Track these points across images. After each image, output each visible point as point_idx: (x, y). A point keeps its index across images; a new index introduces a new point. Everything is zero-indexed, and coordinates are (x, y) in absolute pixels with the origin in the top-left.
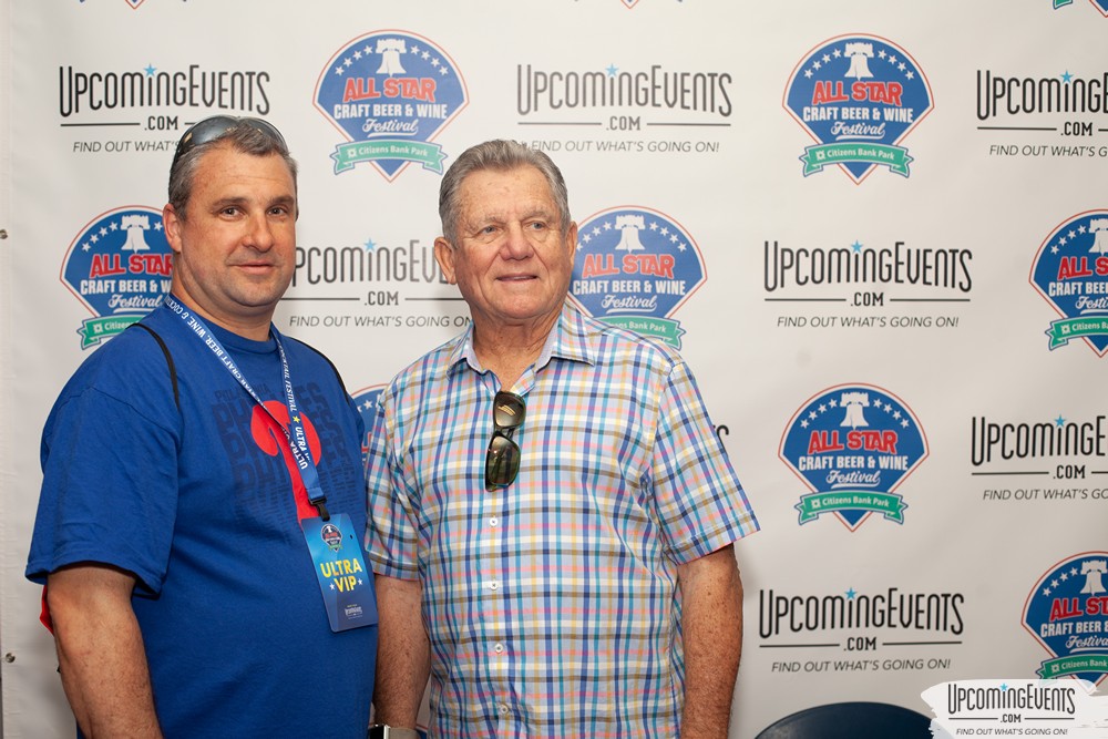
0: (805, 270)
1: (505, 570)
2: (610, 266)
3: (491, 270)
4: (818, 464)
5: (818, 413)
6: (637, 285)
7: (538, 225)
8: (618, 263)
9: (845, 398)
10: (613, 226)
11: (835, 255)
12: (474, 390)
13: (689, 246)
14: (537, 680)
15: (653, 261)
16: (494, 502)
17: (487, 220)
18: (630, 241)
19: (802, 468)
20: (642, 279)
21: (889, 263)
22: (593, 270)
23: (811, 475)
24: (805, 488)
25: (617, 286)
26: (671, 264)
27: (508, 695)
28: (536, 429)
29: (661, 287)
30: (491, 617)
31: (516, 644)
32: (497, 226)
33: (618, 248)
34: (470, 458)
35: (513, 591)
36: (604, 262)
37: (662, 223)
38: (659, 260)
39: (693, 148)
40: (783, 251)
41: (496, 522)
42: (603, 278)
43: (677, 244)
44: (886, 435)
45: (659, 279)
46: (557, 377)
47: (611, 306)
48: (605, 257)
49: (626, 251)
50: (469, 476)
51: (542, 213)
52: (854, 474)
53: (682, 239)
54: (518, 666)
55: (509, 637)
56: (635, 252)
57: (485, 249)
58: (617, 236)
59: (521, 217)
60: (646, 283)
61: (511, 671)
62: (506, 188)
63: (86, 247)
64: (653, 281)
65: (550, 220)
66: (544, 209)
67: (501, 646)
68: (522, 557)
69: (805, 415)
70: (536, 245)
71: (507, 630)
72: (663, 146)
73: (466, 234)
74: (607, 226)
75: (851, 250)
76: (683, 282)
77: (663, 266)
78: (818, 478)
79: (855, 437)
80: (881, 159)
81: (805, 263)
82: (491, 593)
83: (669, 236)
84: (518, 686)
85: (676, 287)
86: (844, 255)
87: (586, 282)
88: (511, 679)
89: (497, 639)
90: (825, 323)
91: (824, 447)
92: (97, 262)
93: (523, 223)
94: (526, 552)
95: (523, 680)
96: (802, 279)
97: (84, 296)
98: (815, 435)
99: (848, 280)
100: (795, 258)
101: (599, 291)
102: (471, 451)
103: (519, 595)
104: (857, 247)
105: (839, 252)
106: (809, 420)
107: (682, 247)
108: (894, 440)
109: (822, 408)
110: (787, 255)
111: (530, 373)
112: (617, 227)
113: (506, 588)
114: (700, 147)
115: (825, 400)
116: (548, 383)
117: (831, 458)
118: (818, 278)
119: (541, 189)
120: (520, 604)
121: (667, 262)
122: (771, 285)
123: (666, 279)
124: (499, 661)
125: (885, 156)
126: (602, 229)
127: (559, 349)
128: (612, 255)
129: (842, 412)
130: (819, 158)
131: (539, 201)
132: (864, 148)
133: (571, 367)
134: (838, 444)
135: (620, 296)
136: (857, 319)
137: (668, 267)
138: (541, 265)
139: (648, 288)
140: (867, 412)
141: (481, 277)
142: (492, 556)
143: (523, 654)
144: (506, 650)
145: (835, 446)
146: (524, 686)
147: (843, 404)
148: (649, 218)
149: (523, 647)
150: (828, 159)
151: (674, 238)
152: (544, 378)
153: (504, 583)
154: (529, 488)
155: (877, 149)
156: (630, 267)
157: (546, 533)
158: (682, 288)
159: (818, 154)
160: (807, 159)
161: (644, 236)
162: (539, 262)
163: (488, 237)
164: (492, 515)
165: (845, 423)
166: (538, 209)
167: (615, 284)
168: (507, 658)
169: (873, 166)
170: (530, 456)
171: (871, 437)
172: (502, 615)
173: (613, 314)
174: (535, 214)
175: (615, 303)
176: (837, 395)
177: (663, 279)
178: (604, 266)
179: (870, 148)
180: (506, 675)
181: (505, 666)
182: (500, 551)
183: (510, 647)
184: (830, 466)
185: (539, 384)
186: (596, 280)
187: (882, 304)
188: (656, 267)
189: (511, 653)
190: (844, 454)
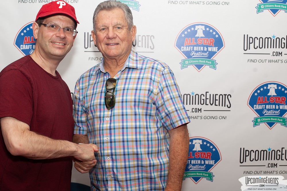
0: (257, 44)
1: (111, 134)
2: (193, 42)
3: (104, 42)
4: (260, 107)
5: (260, 91)
6: (202, 48)
7: (119, 28)
8: (196, 41)
9: (269, 86)
10: (194, 29)
11: (267, 39)
12: (103, 78)
13: (219, 36)
14: (121, 168)
15: (207, 40)
16: (108, 113)
17: (103, 26)
18: (200, 34)
19: (255, 109)
20: (204, 46)
21: (284, 42)
22: (188, 43)
23: (257, 111)
24: (256, 115)
25: (196, 49)
26: (213, 41)
27: (112, 173)
28: (120, 90)
29: (210, 49)
30: (106, 148)
31: (114, 157)
32: (106, 28)
33: (196, 36)
34: (101, 99)
35: (113, 141)
36: (191, 41)
37: (210, 28)
38: (210, 40)
39: (221, 4)
40: (250, 38)
41: (108, 119)
42: (191, 46)
43: (215, 35)
44: (282, 98)
45: (209, 46)
46: (128, 74)
47: (193, 55)
48: (192, 39)
49: (199, 37)
50: (100, 105)
51: (120, 24)
52: (271, 111)
53: (217, 33)
54: (115, 164)
55: (112, 155)
56: (201, 37)
57: (102, 35)
58: (196, 32)
59: (113, 25)
60: (205, 47)
61: (113, 165)
62: (109, 16)
63: (22, 34)
64: (207, 47)
65: (123, 26)
66: (121, 23)
67: (109, 158)
68: (116, 130)
69: (256, 91)
70: (118, 34)
71: (111, 152)
72: (211, 3)
73: (97, 30)
74: (193, 29)
75: (272, 38)
76: (217, 48)
77: (211, 42)
78: (260, 112)
79: (272, 99)
80: (282, 8)
81: (257, 42)
82: (106, 141)
83: (212, 32)
84: (115, 170)
85: (215, 49)
86: (270, 39)
87: (186, 47)
88: (113, 168)
89: (108, 156)
90: (263, 62)
91: (262, 102)
92: (26, 39)
93: (114, 27)
94: (117, 128)
95: (117, 168)
96: (256, 47)
97: (22, 50)
98: (259, 98)
99: (271, 48)
100: (254, 40)
101: (190, 50)
102: (101, 97)
103: (115, 142)
104: (274, 37)
105: (268, 38)
106: (257, 93)
107: (217, 36)
108: (285, 100)
109: (262, 89)
110: (251, 39)
111: (120, 73)
112: (196, 29)
113: (111, 139)
114: (223, 3)
115: (262, 87)
116: (125, 76)
117: (264, 106)
118: (261, 47)
119: (121, 16)
120: (115, 145)
121: (212, 41)
122: (246, 49)
123: (212, 46)
124: (109, 163)
125: (283, 7)
126: (191, 30)
127: (129, 65)
128: (194, 38)
129: (268, 91)
130: (262, 8)
131: (119, 21)
132: (277, 5)
133: (132, 70)
134: (267, 101)
135: (197, 52)
136: (274, 60)
137: (212, 42)
138: (119, 40)
139: (206, 49)
140: (276, 91)
141: (101, 43)
142: (107, 129)
143: (116, 160)
144: (111, 159)
145: (266, 102)
146: (117, 170)
147: (268, 88)
148: (206, 26)
149: (116, 158)
150: (265, 8)
151: (214, 33)
152: (124, 74)
153: (110, 138)
154: (117, 108)
155: (281, 5)
156: (200, 42)
157: (123, 122)
158: (217, 49)
159: (262, 6)
160: (258, 8)
161: (205, 32)
162: (119, 39)
163: (103, 31)
164: (107, 117)
165: (269, 94)
166: (119, 23)
167: (195, 48)
168: (111, 161)
169: (279, 10)
170: (118, 99)
171: (277, 99)
172: (109, 148)
173: (194, 58)
174: (117, 24)
175: (195, 54)
176: (267, 85)
177: (210, 46)
178: (191, 42)
179: (278, 5)
180: (111, 167)
181: (111, 164)
182: (109, 128)
183: (112, 158)
184: (264, 108)
185: (122, 76)
186: (189, 46)
187: (282, 56)
188: (208, 42)
189: (113, 160)
190: (268, 104)
